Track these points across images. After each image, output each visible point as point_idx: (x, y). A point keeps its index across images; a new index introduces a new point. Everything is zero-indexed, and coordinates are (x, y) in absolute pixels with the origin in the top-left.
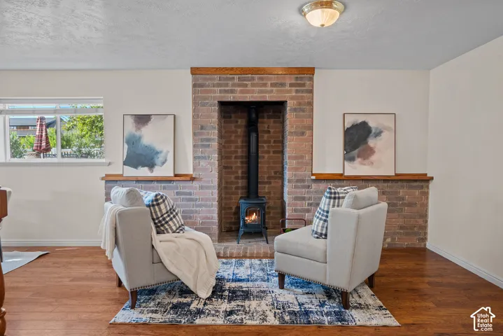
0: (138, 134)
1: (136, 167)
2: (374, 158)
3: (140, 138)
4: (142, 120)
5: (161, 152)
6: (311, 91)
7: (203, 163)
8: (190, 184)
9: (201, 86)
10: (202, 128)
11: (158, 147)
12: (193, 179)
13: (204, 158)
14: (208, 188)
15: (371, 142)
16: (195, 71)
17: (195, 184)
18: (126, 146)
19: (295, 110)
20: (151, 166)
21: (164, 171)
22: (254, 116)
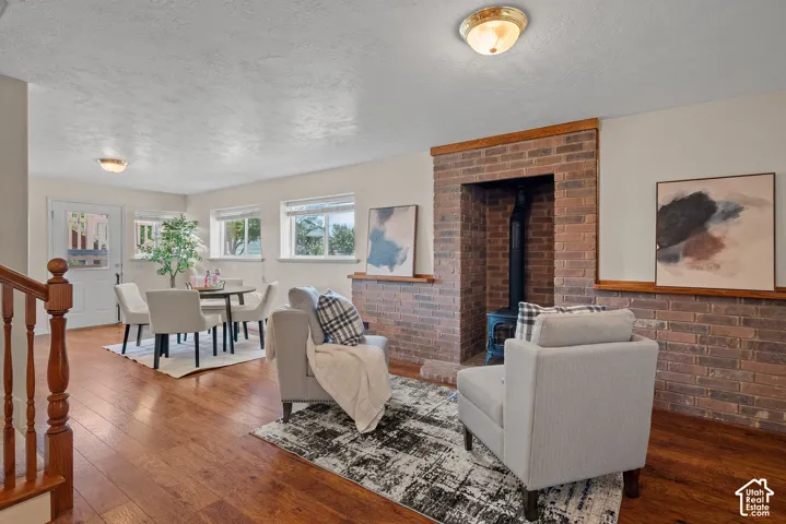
0: (381, 229)
1: (377, 265)
2: (719, 257)
3: (383, 233)
4: (386, 213)
5: (401, 249)
6: (595, 154)
7: (444, 262)
8: (429, 286)
9: (442, 168)
10: (443, 219)
11: (399, 244)
12: (432, 281)
13: (445, 255)
14: (450, 292)
15: (715, 228)
16: (435, 152)
17: (436, 288)
18: (370, 242)
19: (566, 185)
20: (392, 264)
21: (404, 270)
22: (522, 198)
